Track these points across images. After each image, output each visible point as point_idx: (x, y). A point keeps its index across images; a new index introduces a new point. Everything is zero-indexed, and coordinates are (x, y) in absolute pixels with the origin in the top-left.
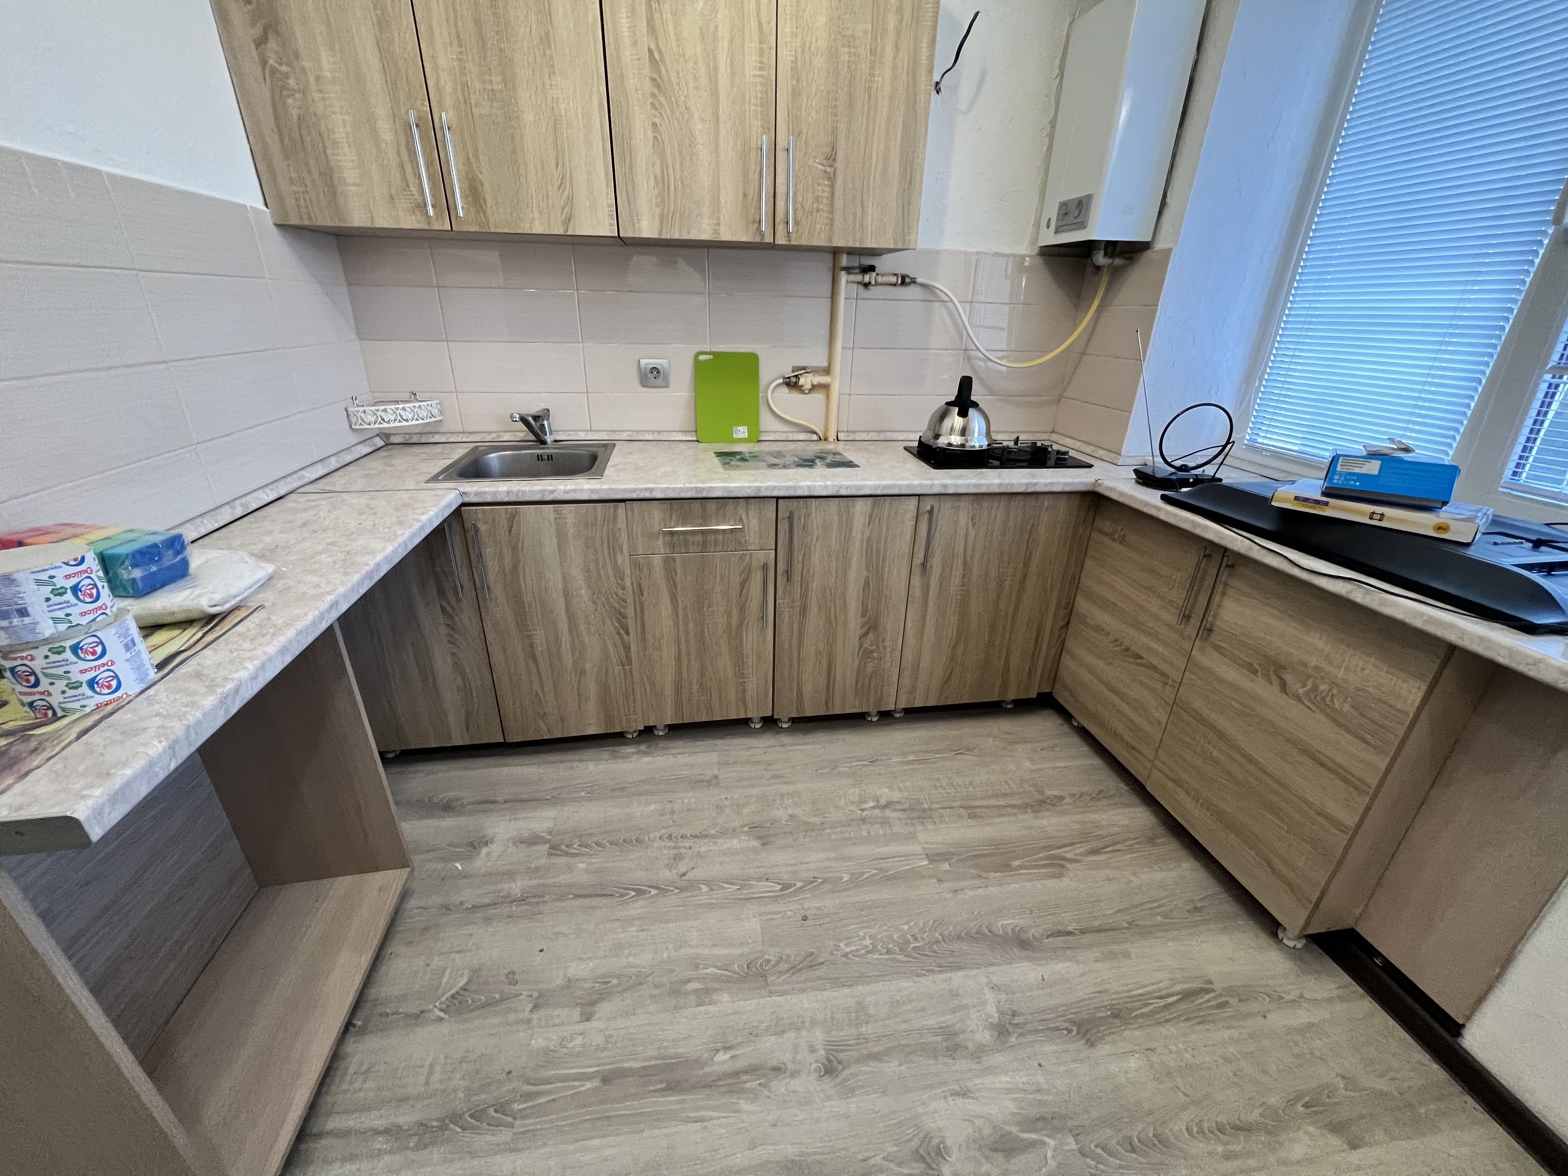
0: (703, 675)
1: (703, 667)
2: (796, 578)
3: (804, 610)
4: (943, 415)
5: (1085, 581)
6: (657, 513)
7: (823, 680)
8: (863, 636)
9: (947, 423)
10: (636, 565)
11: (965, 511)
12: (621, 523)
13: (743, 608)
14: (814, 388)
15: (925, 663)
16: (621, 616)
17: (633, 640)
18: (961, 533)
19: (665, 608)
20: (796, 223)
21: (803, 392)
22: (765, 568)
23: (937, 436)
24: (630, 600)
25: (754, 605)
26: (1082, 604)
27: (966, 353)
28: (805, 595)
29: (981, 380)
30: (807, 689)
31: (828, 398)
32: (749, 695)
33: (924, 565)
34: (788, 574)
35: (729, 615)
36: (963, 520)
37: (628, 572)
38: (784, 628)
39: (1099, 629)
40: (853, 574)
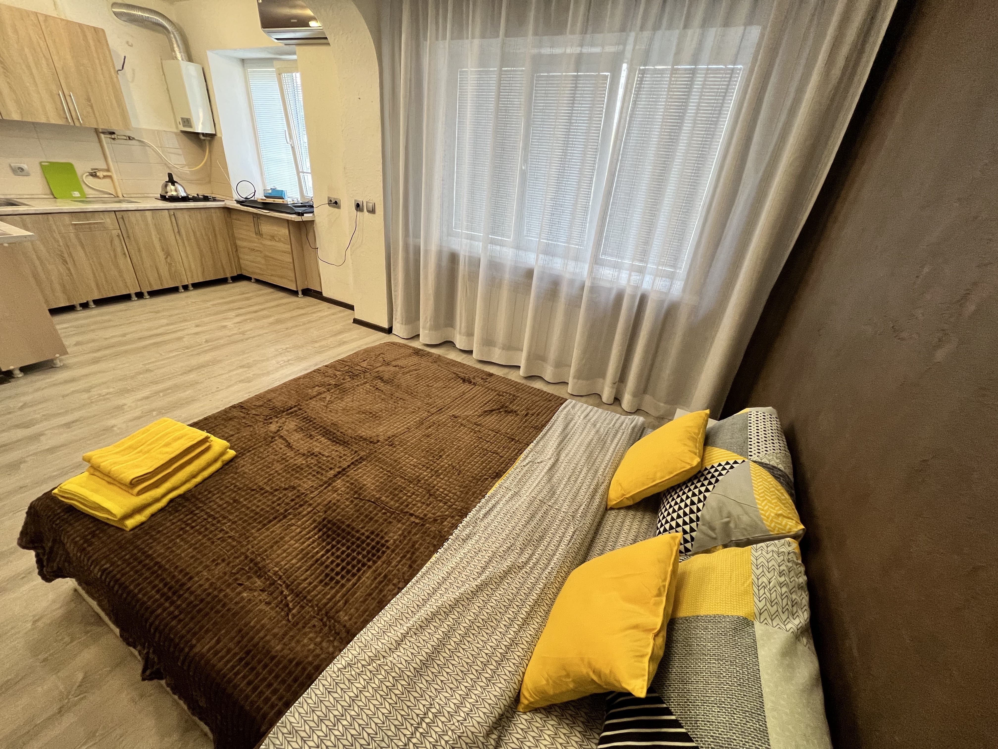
0: (106, 278)
1: (105, 275)
2: (132, 239)
3: (139, 250)
4: (166, 186)
5: (236, 235)
6: (66, 218)
7: (156, 275)
8: (166, 258)
9: (168, 188)
10: (63, 237)
11: (186, 214)
12: (51, 222)
13: (114, 250)
14: (105, 177)
15: (193, 267)
16: (62, 257)
17: (71, 266)
18: (188, 222)
19: (81, 253)
20: (82, 120)
21: (100, 178)
22: (118, 236)
23: (167, 193)
24: (64, 250)
25: (119, 250)
26: (239, 243)
27: (166, 165)
28: (137, 244)
29: (175, 174)
30: (151, 279)
31: (112, 180)
32: (128, 284)
33: (179, 232)
34: (128, 237)
35: (109, 254)
36: (187, 218)
37: (60, 240)
38: (133, 257)
39: (245, 247)
40: (154, 237)
